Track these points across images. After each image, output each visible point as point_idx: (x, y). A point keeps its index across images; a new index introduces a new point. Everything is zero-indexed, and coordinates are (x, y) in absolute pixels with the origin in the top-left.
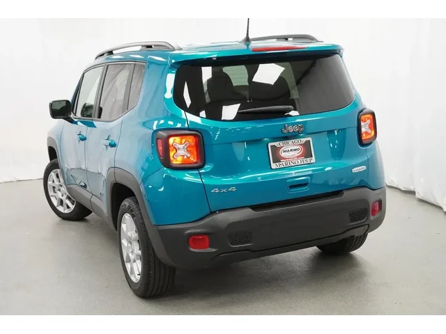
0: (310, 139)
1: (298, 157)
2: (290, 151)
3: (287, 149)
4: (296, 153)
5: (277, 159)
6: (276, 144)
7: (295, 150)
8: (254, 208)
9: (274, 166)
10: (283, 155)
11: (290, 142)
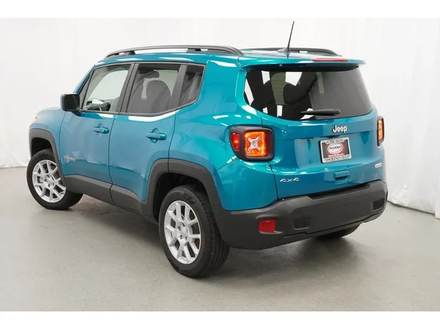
0: (347, 138)
1: (340, 153)
2: (335, 148)
3: (332, 146)
4: (338, 150)
5: (326, 155)
6: (325, 141)
7: (338, 147)
8: (313, 196)
9: (324, 160)
10: (330, 151)
11: (335, 140)
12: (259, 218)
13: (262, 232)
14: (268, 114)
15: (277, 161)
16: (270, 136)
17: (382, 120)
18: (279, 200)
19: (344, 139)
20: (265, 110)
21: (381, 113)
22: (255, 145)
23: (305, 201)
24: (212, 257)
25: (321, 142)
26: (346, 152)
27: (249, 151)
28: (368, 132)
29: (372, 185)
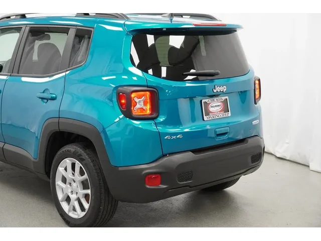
0: (227, 97)
1: (220, 111)
2: (215, 106)
3: (213, 105)
4: (219, 109)
5: (208, 113)
6: (206, 100)
7: (218, 106)
8: (194, 151)
9: (205, 118)
10: (211, 109)
11: (215, 99)
12: (145, 173)
13: (148, 187)
14: (154, 75)
15: (161, 119)
16: (154, 95)
17: (259, 80)
18: (164, 156)
19: (224, 98)
20: (150, 71)
21: (257, 73)
22: (141, 104)
23: (188, 156)
24: (102, 211)
25: (203, 101)
26: (226, 110)
27: (135, 111)
28: (245, 92)
29: (250, 140)
